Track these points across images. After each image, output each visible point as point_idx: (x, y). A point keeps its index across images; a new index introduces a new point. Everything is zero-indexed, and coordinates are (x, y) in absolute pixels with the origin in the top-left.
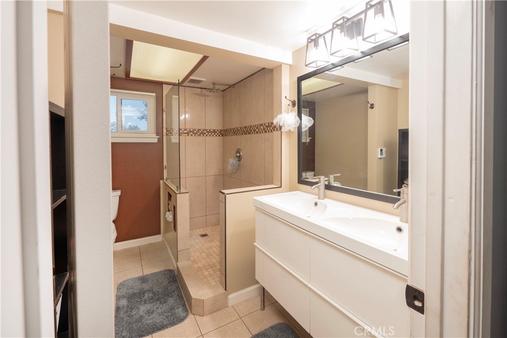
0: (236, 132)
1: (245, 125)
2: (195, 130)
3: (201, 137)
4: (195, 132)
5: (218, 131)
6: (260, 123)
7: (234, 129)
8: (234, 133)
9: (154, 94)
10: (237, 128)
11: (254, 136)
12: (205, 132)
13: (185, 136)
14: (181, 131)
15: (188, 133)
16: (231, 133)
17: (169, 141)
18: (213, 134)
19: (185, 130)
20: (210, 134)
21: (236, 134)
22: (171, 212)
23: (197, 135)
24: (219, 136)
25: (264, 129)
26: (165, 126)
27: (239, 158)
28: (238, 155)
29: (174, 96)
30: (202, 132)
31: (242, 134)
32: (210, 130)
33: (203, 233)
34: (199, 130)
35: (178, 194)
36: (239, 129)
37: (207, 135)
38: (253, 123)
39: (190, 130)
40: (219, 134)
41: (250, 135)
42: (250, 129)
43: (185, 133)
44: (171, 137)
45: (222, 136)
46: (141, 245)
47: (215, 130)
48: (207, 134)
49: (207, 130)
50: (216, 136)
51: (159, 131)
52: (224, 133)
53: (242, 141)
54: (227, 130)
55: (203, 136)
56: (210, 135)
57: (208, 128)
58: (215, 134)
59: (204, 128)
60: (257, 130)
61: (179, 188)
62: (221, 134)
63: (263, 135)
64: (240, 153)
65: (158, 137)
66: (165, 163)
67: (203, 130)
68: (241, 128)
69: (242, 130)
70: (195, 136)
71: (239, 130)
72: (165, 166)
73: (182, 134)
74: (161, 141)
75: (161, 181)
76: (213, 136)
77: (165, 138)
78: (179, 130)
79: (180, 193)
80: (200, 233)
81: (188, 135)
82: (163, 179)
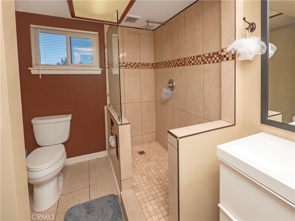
0: (168, 64)
1: (178, 58)
2: (132, 63)
3: (137, 70)
4: (132, 65)
5: (150, 64)
6: (197, 55)
7: (166, 62)
8: (166, 65)
9: (97, 33)
10: (169, 61)
11: (189, 68)
12: (140, 65)
13: (124, 68)
14: (120, 64)
15: (126, 66)
16: (163, 66)
17: (110, 73)
18: (146, 67)
19: (124, 63)
20: (144, 66)
21: (168, 67)
22: (113, 136)
23: (133, 68)
24: (151, 68)
25: (203, 60)
26: (106, 60)
27: (172, 88)
28: (171, 85)
29: (113, 35)
30: (137, 65)
31: (175, 66)
32: (144, 64)
33: (141, 151)
34: (135, 63)
35: (120, 125)
36: (171, 61)
37: (141, 68)
38: (189, 55)
39: (127, 63)
40: (151, 67)
41: (183, 67)
42: (184, 61)
43: (124, 66)
44: (112, 69)
45: (154, 68)
46: (90, 159)
47: (148, 64)
48: (141, 66)
49: (141, 63)
50: (149, 68)
51: (102, 65)
52: (156, 66)
53: (176, 73)
54: (158, 63)
55: (139, 68)
56: (144, 68)
57: (142, 62)
58: (148, 67)
59: (139, 62)
60: (193, 62)
61: (120, 118)
62: (153, 67)
63: (201, 66)
64: (172, 83)
65: (102, 69)
66: (108, 92)
67: (138, 63)
68: (173, 61)
69: (174, 63)
70: (132, 68)
71: (171, 63)
72: (108, 94)
73: (121, 67)
74: (104, 72)
75: (105, 107)
76: (146, 68)
77: (107, 70)
78: (119, 63)
79: (122, 124)
80: (138, 150)
81: (126, 68)
82: (106, 105)
